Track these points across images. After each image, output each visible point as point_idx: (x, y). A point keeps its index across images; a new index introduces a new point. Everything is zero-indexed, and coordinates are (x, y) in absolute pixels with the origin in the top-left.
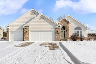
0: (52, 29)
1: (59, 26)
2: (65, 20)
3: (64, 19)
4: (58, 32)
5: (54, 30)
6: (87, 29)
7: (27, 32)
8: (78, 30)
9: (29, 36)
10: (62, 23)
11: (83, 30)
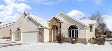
0: (37, 29)
1: (42, 26)
2: (55, 19)
3: (54, 17)
4: (41, 32)
5: (38, 31)
6: (85, 27)
7: (19, 33)
8: (73, 30)
9: (20, 37)
10: (52, 22)
11: (80, 30)
